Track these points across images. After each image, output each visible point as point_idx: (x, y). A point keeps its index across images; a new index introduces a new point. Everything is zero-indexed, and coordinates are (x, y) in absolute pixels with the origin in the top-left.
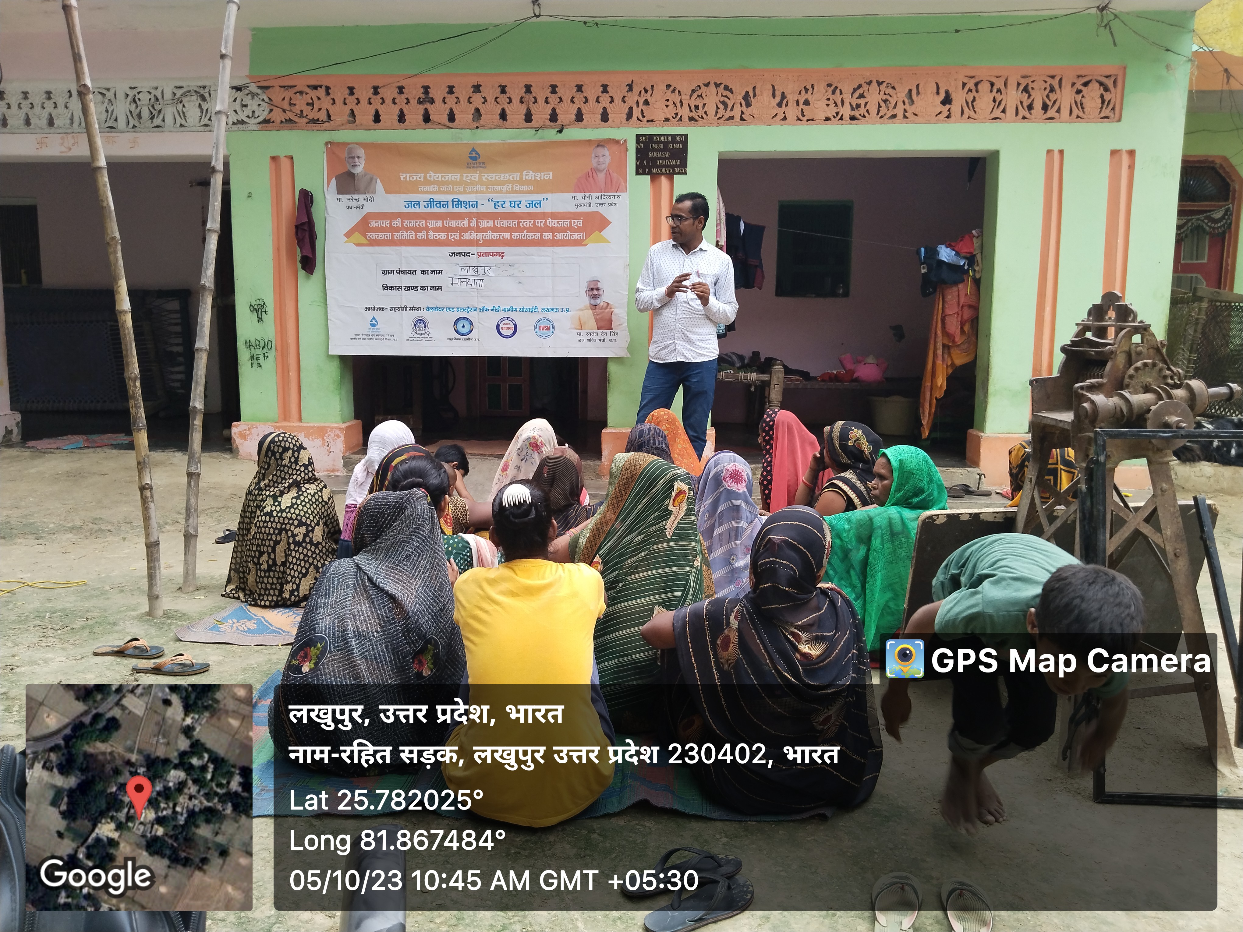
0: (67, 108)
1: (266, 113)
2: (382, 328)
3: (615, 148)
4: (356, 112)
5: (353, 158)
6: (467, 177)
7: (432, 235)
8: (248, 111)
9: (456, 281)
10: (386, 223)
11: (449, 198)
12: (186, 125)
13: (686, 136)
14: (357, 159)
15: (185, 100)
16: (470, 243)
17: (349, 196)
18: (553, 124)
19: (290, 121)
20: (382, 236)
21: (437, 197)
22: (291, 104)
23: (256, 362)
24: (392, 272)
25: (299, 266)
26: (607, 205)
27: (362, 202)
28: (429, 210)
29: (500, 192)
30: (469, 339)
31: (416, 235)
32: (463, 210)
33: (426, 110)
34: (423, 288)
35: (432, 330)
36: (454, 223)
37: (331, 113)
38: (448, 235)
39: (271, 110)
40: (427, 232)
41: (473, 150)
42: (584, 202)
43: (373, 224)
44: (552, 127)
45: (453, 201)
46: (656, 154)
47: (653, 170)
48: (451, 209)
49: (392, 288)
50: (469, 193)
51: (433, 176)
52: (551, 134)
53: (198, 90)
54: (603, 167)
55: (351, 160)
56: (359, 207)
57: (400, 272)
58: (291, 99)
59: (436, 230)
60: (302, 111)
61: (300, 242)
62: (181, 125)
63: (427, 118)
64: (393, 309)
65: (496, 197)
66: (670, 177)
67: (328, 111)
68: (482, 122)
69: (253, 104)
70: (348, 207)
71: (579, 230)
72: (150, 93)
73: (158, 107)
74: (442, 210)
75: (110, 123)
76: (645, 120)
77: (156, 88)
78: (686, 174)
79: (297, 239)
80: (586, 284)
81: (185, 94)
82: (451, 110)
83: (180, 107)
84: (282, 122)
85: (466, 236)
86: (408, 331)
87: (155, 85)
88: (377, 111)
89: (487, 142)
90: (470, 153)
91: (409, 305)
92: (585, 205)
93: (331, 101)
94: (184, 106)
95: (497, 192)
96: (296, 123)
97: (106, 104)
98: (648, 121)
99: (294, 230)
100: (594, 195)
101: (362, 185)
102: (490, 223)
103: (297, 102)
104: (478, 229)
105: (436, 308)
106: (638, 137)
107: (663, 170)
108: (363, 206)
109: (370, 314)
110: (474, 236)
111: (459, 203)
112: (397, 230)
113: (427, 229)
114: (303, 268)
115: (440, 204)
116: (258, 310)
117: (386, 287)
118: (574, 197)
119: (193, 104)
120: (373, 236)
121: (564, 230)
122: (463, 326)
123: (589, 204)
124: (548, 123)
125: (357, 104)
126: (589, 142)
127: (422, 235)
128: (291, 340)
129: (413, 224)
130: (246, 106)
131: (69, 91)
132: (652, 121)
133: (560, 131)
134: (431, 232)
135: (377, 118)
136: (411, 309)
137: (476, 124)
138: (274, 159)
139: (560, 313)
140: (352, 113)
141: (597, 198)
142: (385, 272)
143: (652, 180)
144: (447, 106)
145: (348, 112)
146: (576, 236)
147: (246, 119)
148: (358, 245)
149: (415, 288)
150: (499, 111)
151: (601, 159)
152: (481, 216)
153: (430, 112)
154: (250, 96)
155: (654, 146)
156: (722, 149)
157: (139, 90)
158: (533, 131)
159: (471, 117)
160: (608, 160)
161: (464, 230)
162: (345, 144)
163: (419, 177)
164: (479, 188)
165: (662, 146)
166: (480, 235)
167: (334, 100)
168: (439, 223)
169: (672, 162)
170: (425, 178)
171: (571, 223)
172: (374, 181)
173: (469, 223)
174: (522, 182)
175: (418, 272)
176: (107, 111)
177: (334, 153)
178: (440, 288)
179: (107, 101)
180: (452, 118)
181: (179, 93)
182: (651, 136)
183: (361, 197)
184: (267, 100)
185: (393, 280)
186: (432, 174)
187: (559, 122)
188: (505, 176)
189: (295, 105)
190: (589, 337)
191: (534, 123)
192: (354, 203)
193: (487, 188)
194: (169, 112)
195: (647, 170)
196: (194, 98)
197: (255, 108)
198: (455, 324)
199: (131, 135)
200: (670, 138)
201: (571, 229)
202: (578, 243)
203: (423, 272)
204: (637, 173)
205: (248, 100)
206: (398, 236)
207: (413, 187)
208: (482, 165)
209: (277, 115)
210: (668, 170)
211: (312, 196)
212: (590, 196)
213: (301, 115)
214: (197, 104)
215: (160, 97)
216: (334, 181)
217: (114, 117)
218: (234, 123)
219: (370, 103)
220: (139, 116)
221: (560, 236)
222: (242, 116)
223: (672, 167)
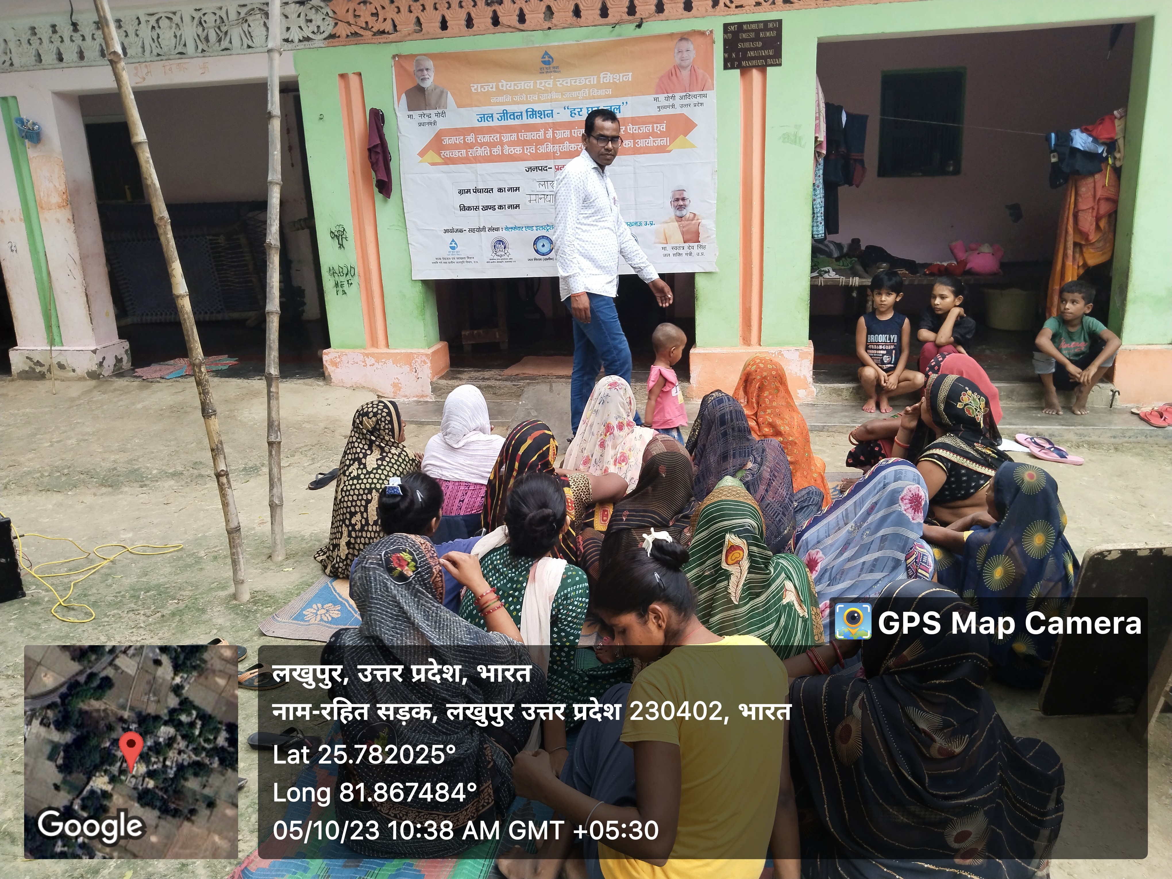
0: (137, 35)
1: (331, 27)
2: (463, 250)
3: (700, 40)
4: (422, 20)
5: (422, 70)
6: (541, 83)
7: (507, 150)
8: (313, 27)
9: (533, 197)
10: (458, 140)
11: (523, 108)
12: (253, 45)
13: (780, 22)
14: (425, 72)
15: (250, 19)
16: (546, 156)
17: (420, 112)
18: (631, 18)
19: (355, 34)
20: (456, 154)
21: (511, 109)
22: (355, 16)
23: (340, 289)
24: (468, 191)
25: (376, 190)
26: (692, 105)
27: (434, 118)
28: (503, 123)
29: (577, 98)
30: (550, 259)
31: (491, 151)
32: (538, 121)
33: (495, 12)
34: (500, 207)
35: (512, 251)
36: (529, 136)
37: (397, 23)
38: (523, 149)
39: (336, 24)
40: (502, 147)
41: (546, 53)
42: (666, 103)
43: (447, 141)
44: (630, 22)
45: (527, 111)
46: (747, 45)
47: (744, 63)
48: (525, 121)
49: (469, 208)
50: (544, 102)
51: (505, 84)
52: (629, 30)
53: (262, 7)
54: (687, 63)
55: (419, 73)
56: (430, 123)
57: (476, 191)
58: (355, 10)
59: (511, 144)
60: (367, 23)
61: (374, 165)
62: (249, 47)
63: (496, 21)
64: (472, 230)
65: (572, 104)
66: (763, 69)
67: (393, 21)
68: (554, 21)
69: (318, 19)
70: (420, 124)
71: (662, 135)
72: (215, 14)
73: (224, 29)
74: (517, 122)
75: (180, 49)
76: (733, 5)
77: (221, 8)
78: (780, 65)
79: (371, 162)
80: (671, 195)
81: (250, 13)
82: (521, 10)
83: (245, 26)
84: (348, 36)
85: (542, 149)
86: (488, 253)
87: (219, 5)
88: (443, 17)
89: (561, 44)
90: (543, 57)
91: (488, 226)
92: (669, 106)
93: (396, 10)
94: (249, 26)
95: (573, 99)
96: (362, 36)
97: (173, 30)
98: (737, 7)
99: (367, 153)
100: (678, 95)
101: (433, 100)
102: (567, 133)
103: (361, 14)
104: (555, 141)
105: (515, 228)
106: (726, 26)
107: (754, 62)
108: (435, 123)
109: (450, 236)
110: (550, 148)
111: (534, 113)
112: (471, 146)
113: (502, 143)
114: (380, 192)
115: (514, 116)
116: (339, 236)
117: (463, 208)
118: (656, 99)
119: (257, 22)
120: (447, 154)
121: (646, 136)
122: (543, 246)
123: (673, 106)
124: (626, 17)
125: (422, 11)
126: (671, 35)
127: (497, 151)
128: (373, 266)
129: (487, 138)
130: (311, 21)
131: (138, 18)
132: (741, 6)
133: (639, 26)
134: (506, 147)
135: (444, 25)
136: (490, 229)
137: (547, 24)
138: (343, 76)
139: (644, 227)
140: (418, 22)
141: (681, 98)
142: (461, 192)
143: (742, 74)
144: (517, 7)
145: (414, 20)
146: (660, 142)
147: (311, 36)
148: (433, 164)
149: (493, 208)
150: (572, 7)
151: (685, 55)
152: (557, 126)
153: (499, 14)
154: (313, 10)
155: (744, 36)
156: (822, 34)
157: (203, 12)
158: (609, 28)
159: (542, 16)
160: (692, 55)
161: (539, 142)
162: (412, 57)
163: (491, 87)
164: (555, 96)
165: (752, 35)
166: (557, 147)
167: (398, 8)
168: (514, 136)
169: (764, 53)
170: (497, 87)
171: (653, 127)
172: (444, 95)
173: (545, 134)
174: (599, 86)
175: (495, 190)
176: (176, 36)
177: (402, 67)
178: (518, 206)
179: (174, 26)
180: (522, 19)
181: (243, 11)
182: (740, 25)
183: (433, 112)
184: (331, 14)
185: (470, 200)
186: (504, 83)
187: (638, 15)
188: (582, 81)
189: (359, 16)
190: (675, 252)
191: (611, 19)
192: (426, 120)
193: (562, 95)
194: (236, 33)
195: (736, 63)
196: (259, 16)
197: (319, 23)
198: (535, 243)
199: (199, 61)
200: (761, 26)
201: (654, 134)
202: (662, 150)
203: (500, 190)
204: (726, 68)
205: (312, 15)
206: (472, 152)
207: (485, 99)
208: (556, 69)
209: (343, 30)
210: (760, 62)
211: (383, 115)
212: (673, 97)
213: (367, 28)
214: (262, 23)
215: (225, 17)
216: (404, 97)
217: (183, 42)
218: (300, 41)
219: (436, 9)
220: (207, 39)
221: (641, 143)
222: (307, 33)
223: (765, 58)
